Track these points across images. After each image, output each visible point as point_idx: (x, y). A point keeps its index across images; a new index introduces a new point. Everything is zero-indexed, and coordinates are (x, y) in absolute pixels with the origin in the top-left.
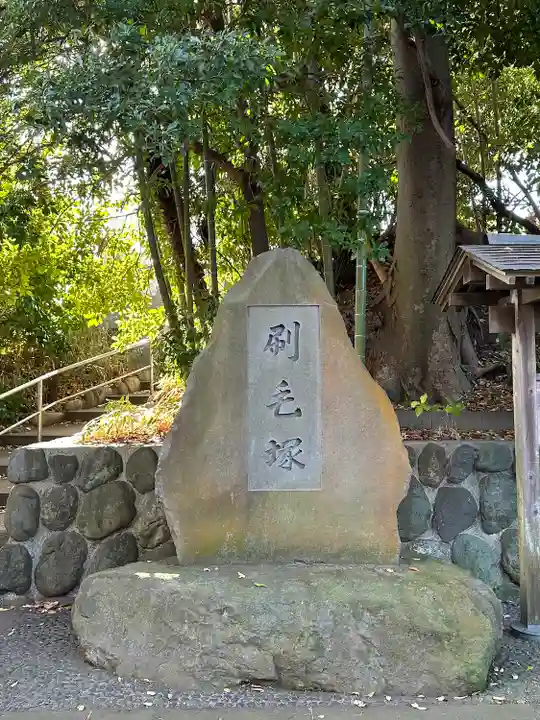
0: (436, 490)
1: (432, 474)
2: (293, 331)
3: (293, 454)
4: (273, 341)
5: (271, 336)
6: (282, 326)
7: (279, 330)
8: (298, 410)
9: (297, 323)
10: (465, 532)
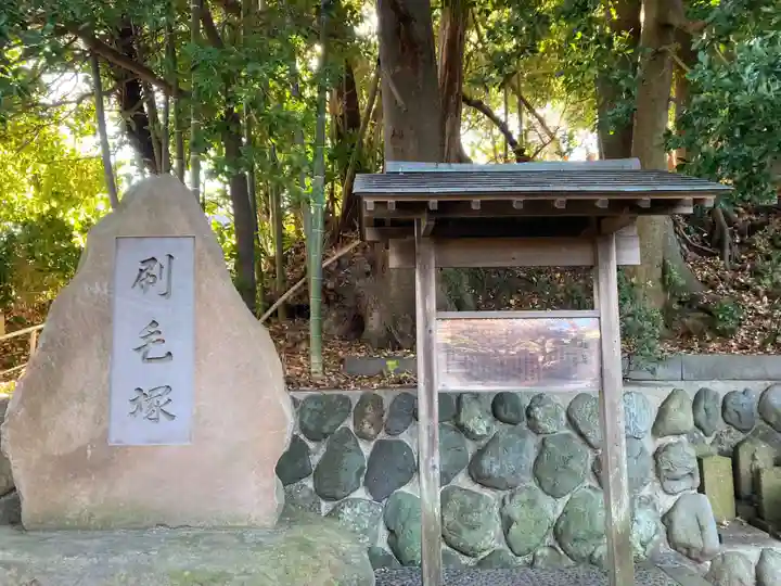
0: (373, 443)
1: (367, 426)
2: (165, 264)
3: (162, 403)
4: (144, 275)
5: (141, 270)
6: (153, 259)
7: (151, 263)
8: (169, 354)
9: (170, 256)
10: (403, 489)
